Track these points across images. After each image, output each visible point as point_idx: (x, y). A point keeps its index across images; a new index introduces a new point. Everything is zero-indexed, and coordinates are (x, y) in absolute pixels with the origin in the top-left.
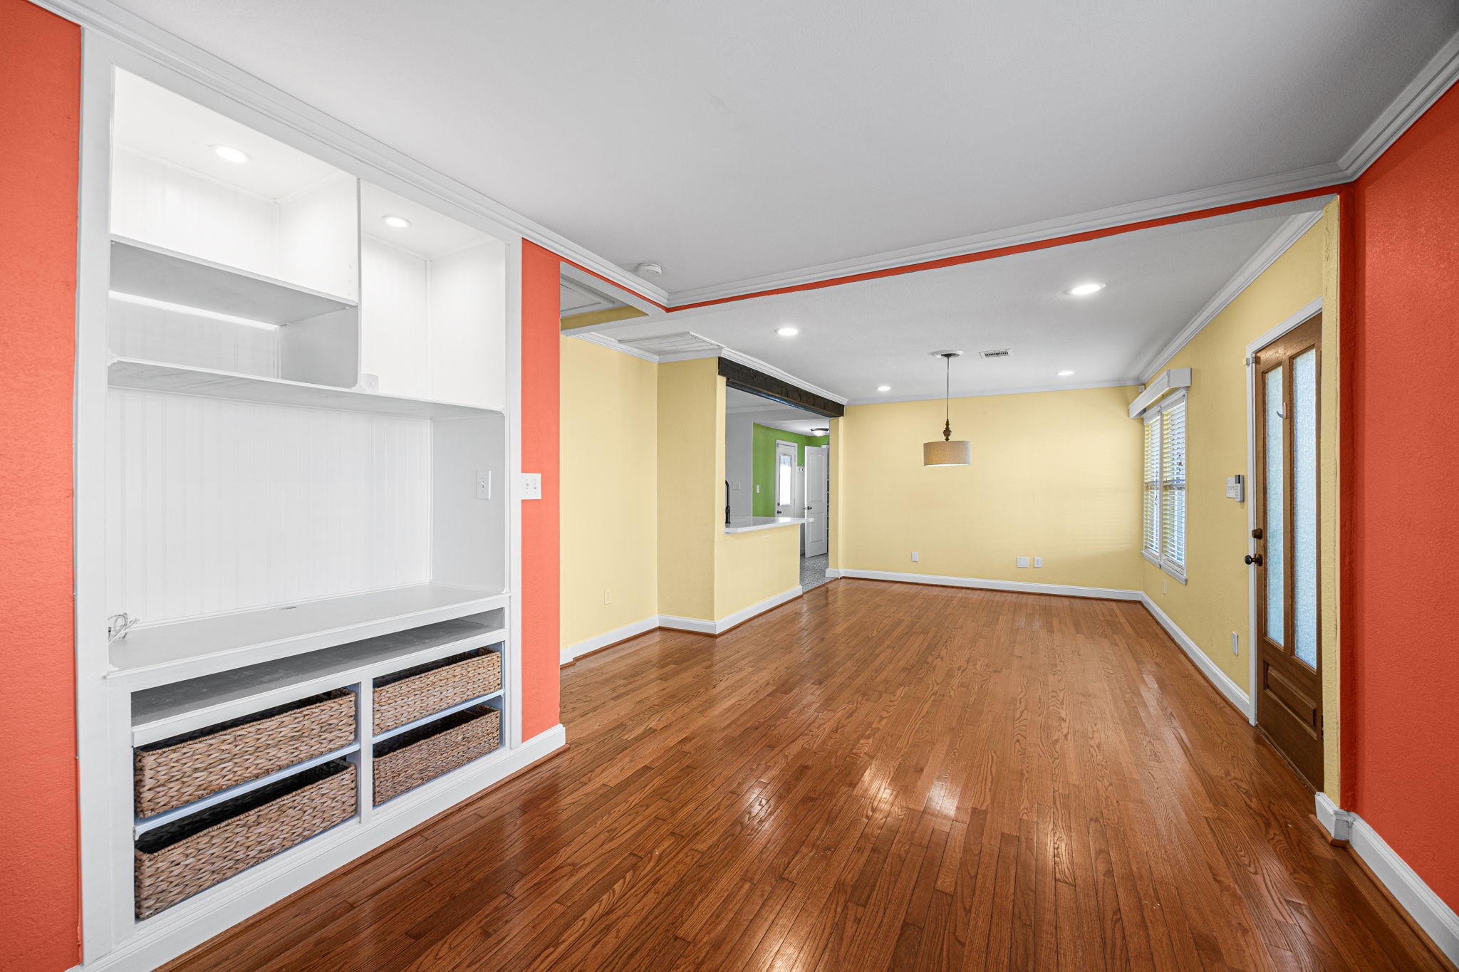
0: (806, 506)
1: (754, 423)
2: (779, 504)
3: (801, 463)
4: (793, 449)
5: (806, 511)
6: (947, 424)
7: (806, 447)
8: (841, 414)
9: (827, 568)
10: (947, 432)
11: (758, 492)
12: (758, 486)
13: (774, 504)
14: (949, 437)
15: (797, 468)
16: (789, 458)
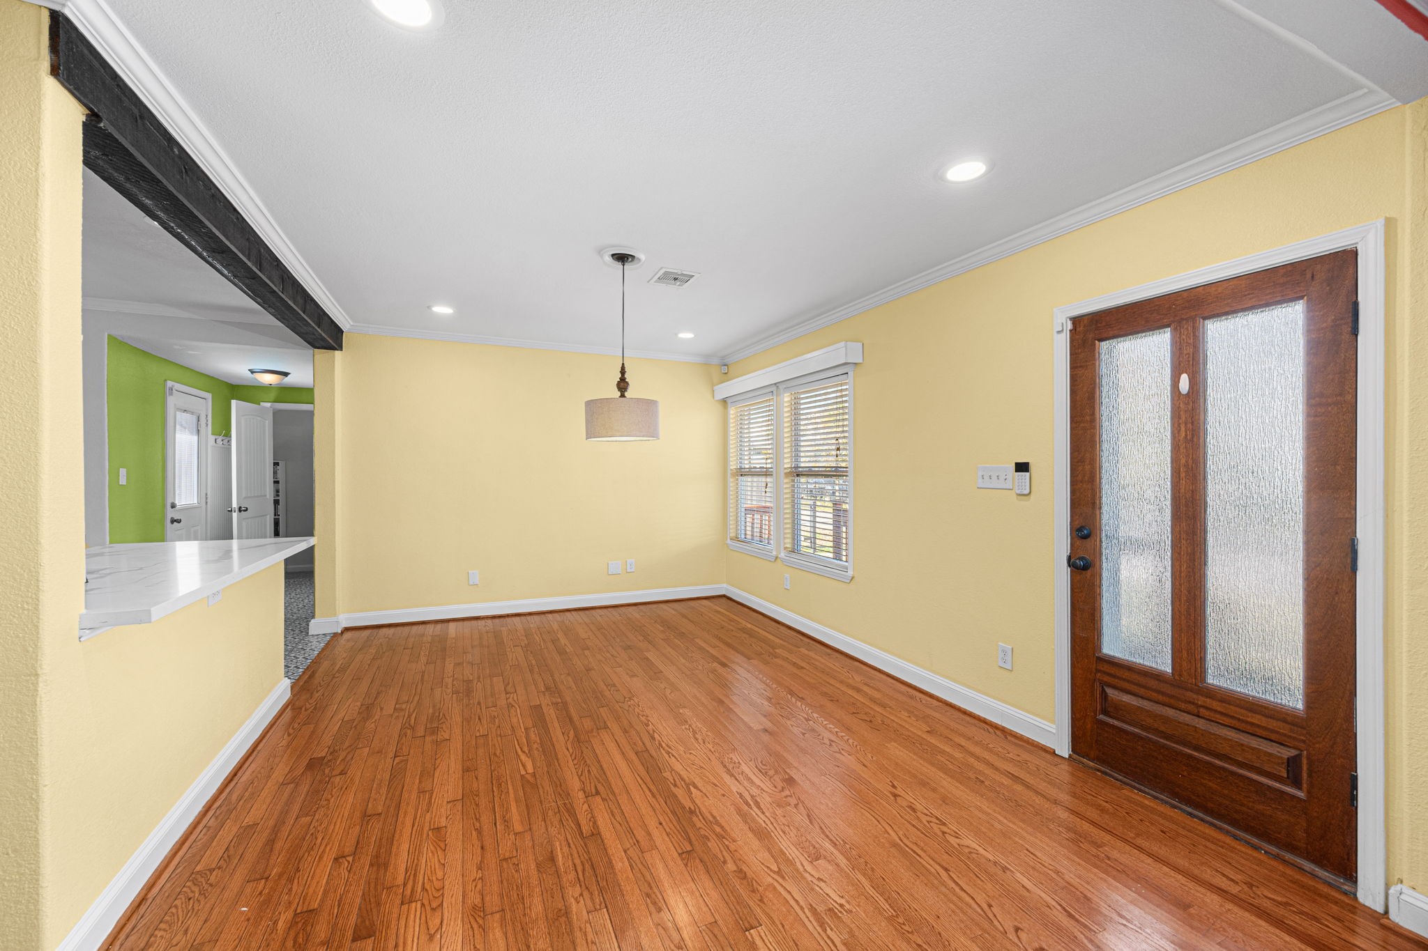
0: (235, 505)
1: (109, 335)
2: (173, 506)
3: (223, 429)
4: (205, 404)
5: (235, 515)
6: (623, 372)
7: (234, 402)
8: (339, 347)
9: (313, 617)
10: (622, 385)
11: (123, 481)
12: (123, 472)
13: (164, 506)
14: (626, 394)
15: (212, 438)
16: (194, 418)
